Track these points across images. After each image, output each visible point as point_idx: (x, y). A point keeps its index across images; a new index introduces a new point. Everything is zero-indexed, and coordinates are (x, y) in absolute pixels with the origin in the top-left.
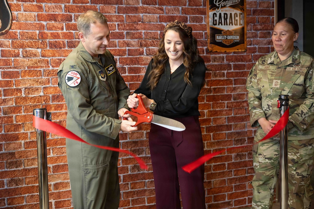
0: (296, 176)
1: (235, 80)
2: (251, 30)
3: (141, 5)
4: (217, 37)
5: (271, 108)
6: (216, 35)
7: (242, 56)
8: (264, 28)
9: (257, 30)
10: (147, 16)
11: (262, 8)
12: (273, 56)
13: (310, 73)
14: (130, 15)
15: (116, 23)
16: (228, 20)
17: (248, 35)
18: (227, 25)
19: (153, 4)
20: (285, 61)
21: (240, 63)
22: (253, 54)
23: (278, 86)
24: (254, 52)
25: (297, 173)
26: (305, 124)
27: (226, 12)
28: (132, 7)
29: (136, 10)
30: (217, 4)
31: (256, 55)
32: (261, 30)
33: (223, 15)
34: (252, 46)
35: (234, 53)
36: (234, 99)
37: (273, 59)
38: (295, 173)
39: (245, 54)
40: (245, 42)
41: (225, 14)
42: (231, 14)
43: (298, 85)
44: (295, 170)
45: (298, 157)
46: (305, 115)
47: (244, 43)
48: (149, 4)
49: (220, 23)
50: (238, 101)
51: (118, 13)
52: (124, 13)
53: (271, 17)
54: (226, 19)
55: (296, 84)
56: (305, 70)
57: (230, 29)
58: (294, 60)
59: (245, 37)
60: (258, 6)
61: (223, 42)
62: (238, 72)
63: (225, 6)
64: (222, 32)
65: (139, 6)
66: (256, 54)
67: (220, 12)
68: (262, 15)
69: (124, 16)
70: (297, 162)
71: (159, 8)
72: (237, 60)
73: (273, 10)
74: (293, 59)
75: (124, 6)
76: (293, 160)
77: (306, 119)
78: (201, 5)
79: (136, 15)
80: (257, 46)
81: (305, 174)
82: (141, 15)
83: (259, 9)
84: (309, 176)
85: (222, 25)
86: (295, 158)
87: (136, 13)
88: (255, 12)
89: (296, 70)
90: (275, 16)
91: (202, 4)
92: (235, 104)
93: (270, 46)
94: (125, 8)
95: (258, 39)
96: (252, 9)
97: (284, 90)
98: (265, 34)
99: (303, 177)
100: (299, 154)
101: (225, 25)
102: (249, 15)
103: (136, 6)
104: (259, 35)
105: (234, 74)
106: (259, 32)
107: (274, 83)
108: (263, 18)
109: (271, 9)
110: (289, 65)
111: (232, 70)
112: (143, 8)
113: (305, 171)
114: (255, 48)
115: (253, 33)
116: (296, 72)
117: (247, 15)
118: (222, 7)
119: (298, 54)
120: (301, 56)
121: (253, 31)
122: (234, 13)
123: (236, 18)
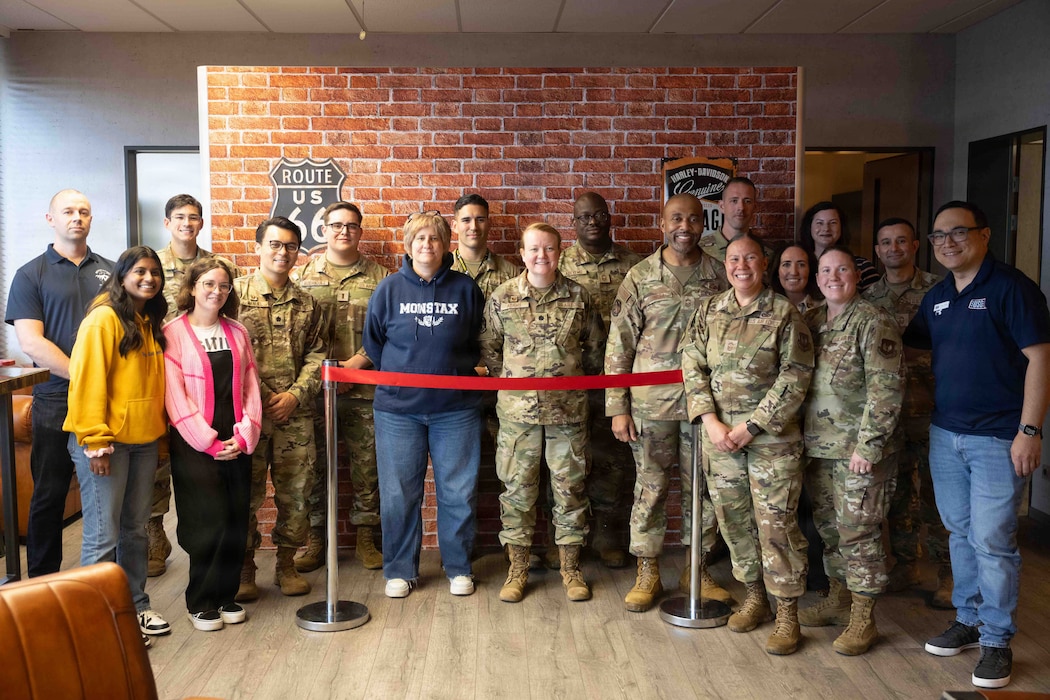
0: (768, 511)
3: (544, 199)
5: (721, 388)
8: (774, 234)
10: (554, 217)
11: (769, 200)
12: (726, 298)
13: (787, 330)
15: (503, 229)
20: (748, 308)
23: (734, 351)
25: (768, 504)
26: (778, 424)
28: (529, 203)
29: (536, 207)
37: (726, 303)
38: (765, 504)
43: (767, 349)
44: (766, 500)
45: (770, 475)
46: (774, 408)
51: (507, 213)
52: (515, 214)
53: (788, 215)
55: (764, 349)
56: (778, 323)
58: (762, 306)
65: (541, 201)
68: (768, 211)
69: (516, 217)
70: (769, 485)
73: (793, 203)
74: (760, 304)
75: (517, 202)
76: (761, 481)
77: (779, 414)
78: (651, 197)
79: (536, 215)
81: (783, 507)
82: (544, 215)
84: (792, 512)
86: (765, 476)
89: (764, 323)
90: (795, 214)
94: (518, 206)
97: (743, 359)
99: (781, 512)
100: (772, 470)
103: (536, 201)
107: (726, 346)
108: (772, 216)
109: (788, 200)
110: (755, 315)
112: (548, 204)
113: (783, 500)
116: (764, 326)
119: (770, 296)
120: (776, 300)
122: (713, 209)
123: (716, 218)
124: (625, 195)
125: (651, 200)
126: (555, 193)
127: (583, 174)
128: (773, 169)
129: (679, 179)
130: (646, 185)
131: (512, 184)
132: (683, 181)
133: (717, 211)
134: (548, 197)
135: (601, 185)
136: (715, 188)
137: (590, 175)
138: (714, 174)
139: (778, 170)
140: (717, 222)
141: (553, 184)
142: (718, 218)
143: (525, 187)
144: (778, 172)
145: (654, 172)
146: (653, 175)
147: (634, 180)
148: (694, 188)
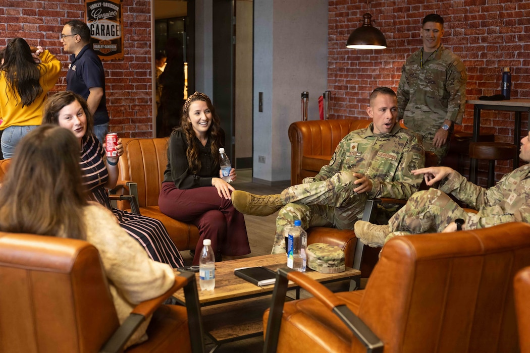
1: (112, 86)
2: (128, 41)
3: (21, 15)
4: (95, 46)
6: (94, 44)
7: (120, 64)
8: (141, 39)
9: (134, 40)
10: (27, 25)
11: (138, 21)
14: (11, 24)
16: (105, 31)
17: (125, 45)
18: (104, 35)
19: (33, 15)
21: (117, 70)
22: (130, 63)
24: (131, 61)
27: (103, 24)
28: (13, 17)
29: (17, 20)
30: (94, 16)
31: (133, 64)
32: (137, 41)
33: (100, 27)
34: (130, 55)
35: (112, 60)
36: (112, 104)
39: (123, 62)
40: (123, 52)
41: (102, 25)
42: (108, 26)
47: (121, 52)
48: (30, 15)
49: (98, 33)
50: (116, 105)
52: (5, 22)
53: (148, 29)
54: (103, 30)
57: (107, 39)
59: (122, 47)
60: (135, 19)
61: (100, 51)
62: (115, 79)
63: (102, 18)
64: (100, 42)
65: (19, 16)
66: (133, 62)
67: (98, 23)
68: (139, 27)
69: (6, 25)
71: (38, 19)
72: (114, 67)
73: (150, 23)
75: (6, 16)
78: (79, 17)
80: (134, 56)
82: (22, 24)
83: (136, 21)
85: (99, 35)
87: (17, 23)
88: (132, 24)
90: (151, 29)
91: (80, 15)
92: (113, 107)
93: (147, 56)
94: (6, 18)
95: (135, 49)
96: (129, 21)
98: (142, 44)
101: (102, 35)
102: (126, 27)
103: (17, 16)
104: (136, 45)
105: (111, 80)
106: (135, 43)
108: (140, 30)
109: (148, 22)
111: (110, 77)
112: (23, 18)
114: (132, 57)
115: (130, 43)
117: (124, 27)
118: (99, 19)
121: (130, 42)
122: (111, 24)
123: (113, 30)
124: (66, 15)
125: (79, 18)
126: (27, 12)
127: (43, 2)
128: (140, 5)
129: (94, 8)
130: (77, 10)
131: (3, 6)
132: (96, 9)
133: (114, 26)
134: (24, 14)
135: (53, 9)
136: (112, 13)
137: (46, 3)
138: (111, 6)
139: (143, 6)
140: (114, 31)
141: (26, 7)
142: (114, 30)
143: (10, 8)
144: (143, 7)
145: (80, 3)
146: (80, 5)
147: (70, 7)
148: (102, 13)
